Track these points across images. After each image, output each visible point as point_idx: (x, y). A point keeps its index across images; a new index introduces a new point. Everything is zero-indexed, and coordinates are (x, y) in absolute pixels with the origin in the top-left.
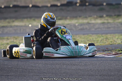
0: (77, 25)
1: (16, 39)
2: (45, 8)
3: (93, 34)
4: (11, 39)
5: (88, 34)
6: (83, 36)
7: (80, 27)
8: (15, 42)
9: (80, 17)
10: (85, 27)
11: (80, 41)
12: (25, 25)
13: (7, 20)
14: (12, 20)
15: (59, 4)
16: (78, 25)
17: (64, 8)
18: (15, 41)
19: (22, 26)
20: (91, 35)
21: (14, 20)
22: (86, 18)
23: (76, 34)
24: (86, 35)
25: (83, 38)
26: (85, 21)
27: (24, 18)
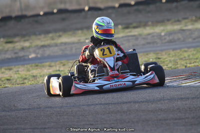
0: (163, 34)
1: (64, 65)
2: (110, 11)
3: (189, 48)
4: (56, 66)
5: (180, 49)
6: (172, 53)
7: (168, 38)
8: (62, 71)
9: (168, 20)
10: (176, 37)
11: (167, 61)
12: (79, 40)
13: (51, 35)
14: (58, 34)
15: (133, 3)
16: (165, 35)
17: (141, 7)
18: (62, 69)
19: (73, 43)
20: (186, 49)
21: (61, 33)
22: (179, 21)
23: (162, 51)
24: (179, 51)
25: (173, 57)
26: (177, 27)
27: (78, 29)
